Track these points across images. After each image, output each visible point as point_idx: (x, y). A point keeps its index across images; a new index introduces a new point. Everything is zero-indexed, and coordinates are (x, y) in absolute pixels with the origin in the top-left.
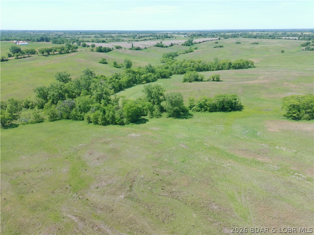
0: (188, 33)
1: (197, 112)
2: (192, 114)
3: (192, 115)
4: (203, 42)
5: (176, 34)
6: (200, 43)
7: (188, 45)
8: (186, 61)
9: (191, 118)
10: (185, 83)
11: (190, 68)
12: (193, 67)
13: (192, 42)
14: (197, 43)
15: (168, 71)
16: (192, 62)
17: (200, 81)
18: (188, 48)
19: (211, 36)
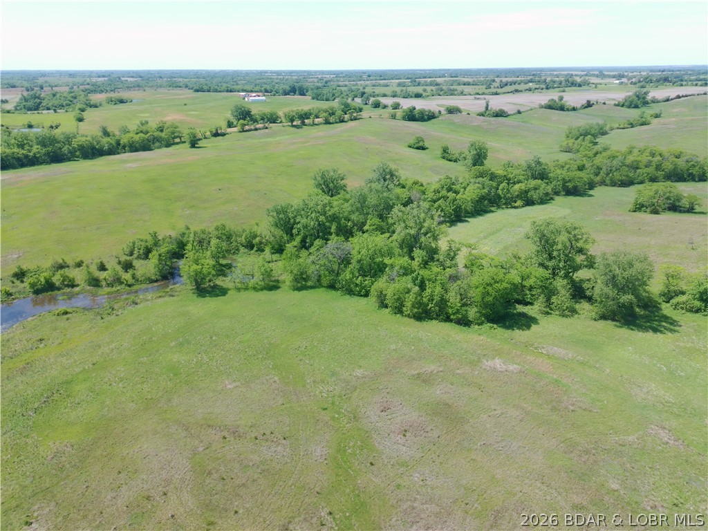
0: (626, 74)
1: (688, 314)
2: (675, 318)
3: (673, 322)
4: (679, 97)
5: (593, 75)
6: (668, 100)
7: (633, 106)
8: (636, 152)
9: (671, 331)
10: (637, 214)
11: (648, 170)
12: (658, 168)
13: (644, 98)
14: (658, 102)
15: (585, 176)
16: (653, 155)
17: (685, 212)
18: (634, 114)
19: (700, 83)
